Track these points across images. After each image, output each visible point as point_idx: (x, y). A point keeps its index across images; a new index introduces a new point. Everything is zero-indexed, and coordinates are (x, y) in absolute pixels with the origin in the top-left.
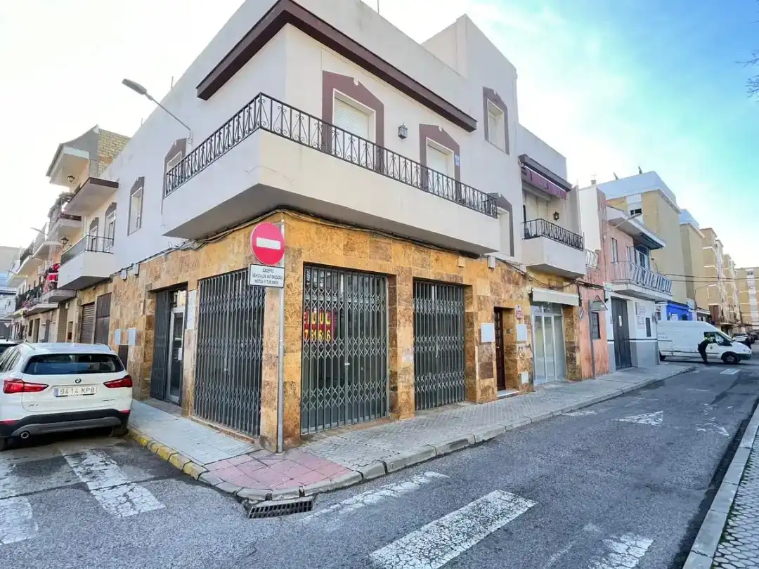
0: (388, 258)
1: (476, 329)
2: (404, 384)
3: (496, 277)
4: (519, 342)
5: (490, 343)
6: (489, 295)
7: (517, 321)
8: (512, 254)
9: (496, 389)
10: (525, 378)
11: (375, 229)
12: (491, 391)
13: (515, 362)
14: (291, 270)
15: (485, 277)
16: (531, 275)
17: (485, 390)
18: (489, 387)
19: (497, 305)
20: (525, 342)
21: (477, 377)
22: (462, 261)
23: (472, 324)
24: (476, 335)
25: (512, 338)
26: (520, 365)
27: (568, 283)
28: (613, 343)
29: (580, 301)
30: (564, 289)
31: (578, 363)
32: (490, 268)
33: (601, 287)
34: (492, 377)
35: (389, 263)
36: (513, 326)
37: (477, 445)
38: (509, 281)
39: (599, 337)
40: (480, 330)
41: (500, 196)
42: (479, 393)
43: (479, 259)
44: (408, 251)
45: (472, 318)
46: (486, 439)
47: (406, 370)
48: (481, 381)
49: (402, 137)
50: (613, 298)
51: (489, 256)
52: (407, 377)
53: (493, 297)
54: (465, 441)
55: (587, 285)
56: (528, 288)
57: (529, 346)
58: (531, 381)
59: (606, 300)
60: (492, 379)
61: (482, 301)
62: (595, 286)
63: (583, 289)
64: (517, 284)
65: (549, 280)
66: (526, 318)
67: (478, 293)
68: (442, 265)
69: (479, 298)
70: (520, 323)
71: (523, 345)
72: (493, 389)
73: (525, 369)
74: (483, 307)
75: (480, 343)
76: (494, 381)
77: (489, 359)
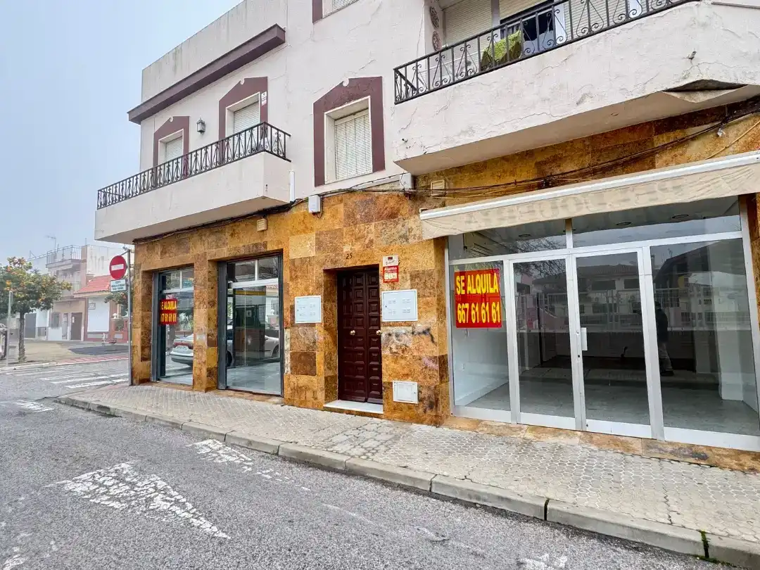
1: (286, 305)
3: (335, 219)
4: (389, 324)
5: (313, 325)
6: (313, 254)
7: (386, 286)
9: (321, 396)
10: (406, 393)
15: (308, 229)
16: (438, 185)
17: (300, 390)
18: (307, 388)
19: (330, 266)
20: (408, 324)
24: (286, 314)
26: (389, 366)
32: (313, 213)
34: (314, 374)
35: (188, 254)
40: (292, 308)
42: (287, 392)
47: (199, 348)
49: (201, 132)
53: (323, 256)
57: (426, 332)
58: (429, 402)
60: (314, 378)
64: (392, 215)
66: (415, 276)
67: (293, 256)
68: (239, 238)
69: (293, 261)
70: (393, 288)
71: (402, 330)
72: (314, 392)
73: (407, 375)
74: (299, 274)
75: (293, 324)
76: (316, 382)
77: (308, 348)
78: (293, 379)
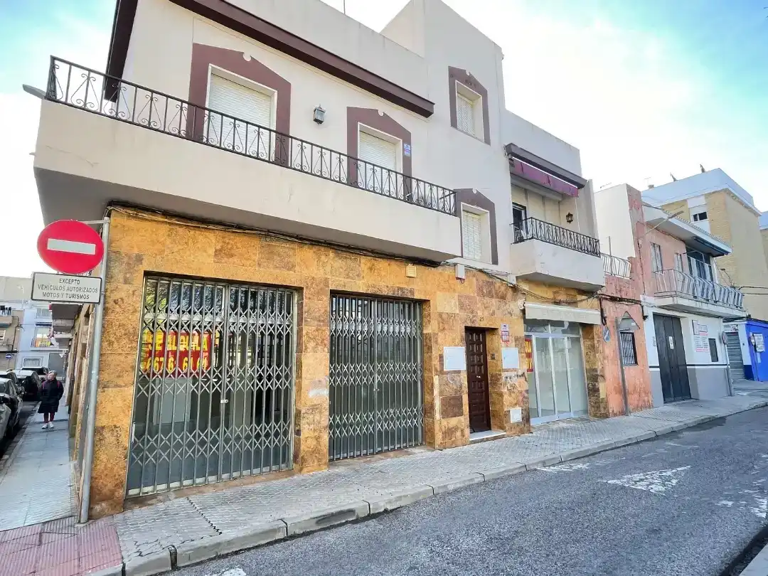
0: (291, 267)
1: (435, 353)
2: (312, 427)
3: (470, 288)
4: (507, 370)
5: (459, 372)
6: (457, 312)
7: (503, 344)
8: (495, 262)
9: (467, 431)
10: (516, 415)
11: (269, 231)
12: (459, 434)
13: (501, 395)
14: (122, 280)
15: (451, 289)
16: (524, 287)
17: (449, 432)
18: (456, 428)
19: (469, 324)
20: (515, 370)
21: (438, 416)
22: (412, 270)
23: (430, 348)
24: (436, 362)
25: (497, 365)
26: (507, 399)
27: (584, 297)
28: (658, 369)
29: (603, 318)
30: (579, 304)
31: (602, 396)
32: (458, 278)
33: (638, 302)
34: (461, 414)
35: (291, 272)
36: (498, 351)
37: (371, 517)
38: (490, 295)
39: (636, 363)
40: (441, 357)
41: (475, 192)
42: (439, 437)
43: (440, 269)
44: (323, 257)
45: (430, 341)
46: (389, 507)
47: (314, 408)
48: (443, 420)
49: (319, 122)
50: (655, 315)
51: (455, 265)
52: (317, 417)
53: (463, 315)
54: (351, 512)
55: (613, 299)
56: (520, 303)
57: (523, 375)
58: (526, 419)
59: (645, 318)
60: (462, 418)
61: (445, 320)
62: (628, 300)
63: (608, 305)
64: (503, 298)
65: (555, 293)
66: (517, 339)
67: (440, 309)
68: (379, 275)
69: (440, 315)
70: (507, 346)
71: (513, 374)
72: (462, 431)
73: (516, 404)
74: (446, 327)
75: (442, 372)
76: (464, 420)
77: (456, 393)
78: (444, 422)
